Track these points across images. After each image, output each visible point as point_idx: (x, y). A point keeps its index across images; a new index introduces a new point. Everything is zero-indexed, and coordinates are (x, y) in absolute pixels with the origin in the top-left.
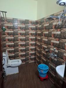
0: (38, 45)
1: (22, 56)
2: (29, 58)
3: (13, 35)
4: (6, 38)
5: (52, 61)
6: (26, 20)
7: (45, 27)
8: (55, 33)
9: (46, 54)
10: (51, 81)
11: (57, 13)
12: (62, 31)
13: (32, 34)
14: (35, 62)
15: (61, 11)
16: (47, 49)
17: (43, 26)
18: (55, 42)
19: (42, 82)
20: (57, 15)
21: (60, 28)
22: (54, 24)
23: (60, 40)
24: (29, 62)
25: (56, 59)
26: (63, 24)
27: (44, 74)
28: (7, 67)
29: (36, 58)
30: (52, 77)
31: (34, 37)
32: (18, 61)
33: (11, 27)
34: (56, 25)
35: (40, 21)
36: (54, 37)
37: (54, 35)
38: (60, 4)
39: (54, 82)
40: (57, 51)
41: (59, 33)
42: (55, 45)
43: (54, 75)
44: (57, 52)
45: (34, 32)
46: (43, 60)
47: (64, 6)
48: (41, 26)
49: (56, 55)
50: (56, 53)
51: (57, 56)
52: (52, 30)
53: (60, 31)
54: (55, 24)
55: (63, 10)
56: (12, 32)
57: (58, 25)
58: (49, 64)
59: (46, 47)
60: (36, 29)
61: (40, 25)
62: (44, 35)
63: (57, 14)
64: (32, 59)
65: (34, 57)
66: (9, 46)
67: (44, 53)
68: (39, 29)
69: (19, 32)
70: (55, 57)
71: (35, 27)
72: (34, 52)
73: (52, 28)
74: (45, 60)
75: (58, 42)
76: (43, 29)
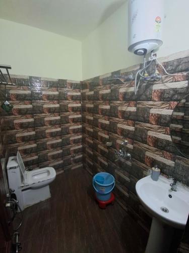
0: (88, 131)
1: (55, 157)
2: (72, 159)
3: (32, 114)
4: (16, 121)
5: (121, 167)
6: (59, 80)
7: (103, 95)
8: (124, 110)
9: (106, 150)
10: (121, 204)
11: (127, 69)
12: (140, 106)
13: (74, 110)
14: (84, 167)
15: (135, 66)
16: (109, 140)
17: (97, 93)
18: (126, 127)
19: (104, 210)
20: (127, 74)
21: (135, 100)
22: (122, 90)
23: (137, 124)
24: (72, 168)
25: (129, 163)
26: (141, 93)
27: (107, 194)
28: (23, 190)
29: (87, 159)
30: (122, 197)
31: (80, 116)
32: (48, 172)
33: (26, 95)
34: (125, 94)
35: (90, 84)
36: (123, 117)
37: (123, 113)
38: (136, 52)
39: (127, 207)
40: (130, 146)
41: (133, 109)
42: (125, 134)
43: (126, 194)
44: (131, 149)
45: (79, 105)
46: (101, 163)
47: (143, 56)
48: (92, 93)
49: (129, 155)
50: (128, 150)
51: (132, 157)
52: (119, 102)
53: (135, 106)
54: (124, 91)
55: (139, 63)
56: (30, 106)
57: (130, 94)
58: (116, 171)
59: (107, 137)
60: (83, 98)
61: (90, 90)
62: (102, 113)
63: (126, 71)
64: (76, 161)
65: (81, 156)
66: (24, 139)
67: (102, 148)
68: (89, 100)
69: (45, 106)
70: (127, 158)
71: (79, 94)
72: (81, 146)
73: (118, 99)
74: (106, 163)
75: (132, 128)
76: (98, 100)
